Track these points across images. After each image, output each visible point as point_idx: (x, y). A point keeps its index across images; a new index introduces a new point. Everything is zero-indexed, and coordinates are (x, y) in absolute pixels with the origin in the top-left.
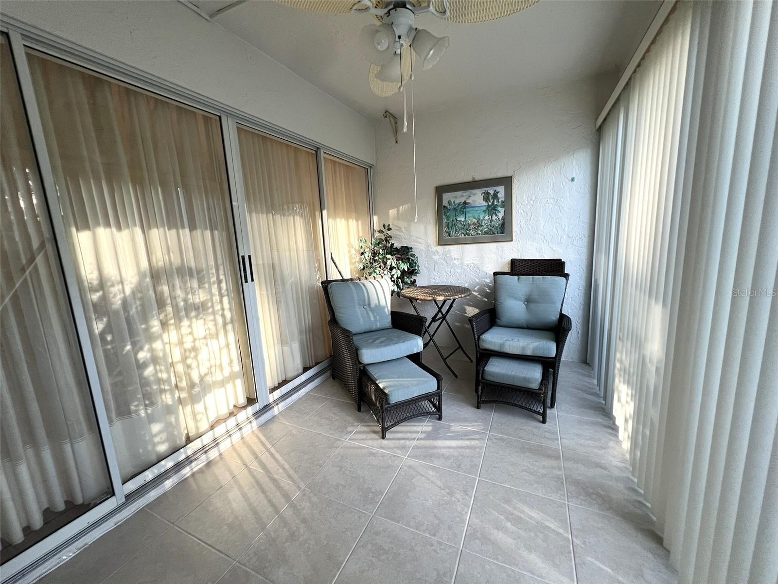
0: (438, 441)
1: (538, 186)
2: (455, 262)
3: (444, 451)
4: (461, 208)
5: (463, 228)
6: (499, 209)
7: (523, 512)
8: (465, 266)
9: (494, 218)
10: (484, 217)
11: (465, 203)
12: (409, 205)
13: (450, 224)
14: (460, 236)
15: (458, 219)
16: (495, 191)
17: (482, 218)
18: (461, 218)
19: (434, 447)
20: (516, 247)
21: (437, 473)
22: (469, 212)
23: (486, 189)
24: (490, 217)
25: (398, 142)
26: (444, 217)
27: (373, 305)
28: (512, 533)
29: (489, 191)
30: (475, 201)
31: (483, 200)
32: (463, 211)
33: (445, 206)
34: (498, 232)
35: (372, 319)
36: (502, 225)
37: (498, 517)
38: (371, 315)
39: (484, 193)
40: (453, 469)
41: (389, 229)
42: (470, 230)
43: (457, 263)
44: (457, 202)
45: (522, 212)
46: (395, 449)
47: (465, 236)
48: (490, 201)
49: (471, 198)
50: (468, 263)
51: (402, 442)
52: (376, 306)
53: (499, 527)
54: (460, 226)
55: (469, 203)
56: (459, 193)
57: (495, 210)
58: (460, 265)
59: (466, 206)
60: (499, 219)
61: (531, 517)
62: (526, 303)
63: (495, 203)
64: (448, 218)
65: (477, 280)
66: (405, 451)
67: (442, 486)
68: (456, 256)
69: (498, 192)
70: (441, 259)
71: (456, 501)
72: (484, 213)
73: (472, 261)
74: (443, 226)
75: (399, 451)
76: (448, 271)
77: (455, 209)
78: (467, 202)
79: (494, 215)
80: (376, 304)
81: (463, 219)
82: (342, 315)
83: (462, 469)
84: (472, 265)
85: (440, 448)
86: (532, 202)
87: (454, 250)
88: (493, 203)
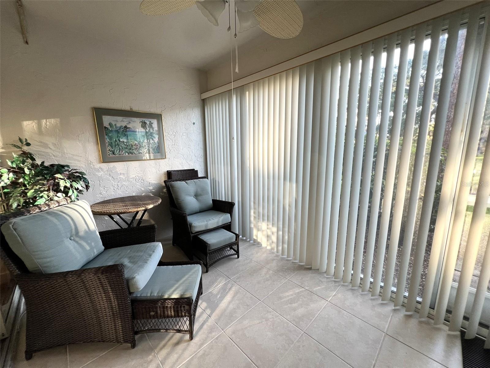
0: (220, 305)
1: (177, 124)
2: (121, 176)
3: (231, 306)
4: (123, 131)
5: (127, 148)
6: (154, 135)
7: (288, 296)
8: (131, 178)
9: (151, 141)
10: (144, 141)
11: (126, 127)
12: (58, 120)
13: (113, 144)
14: (124, 154)
15: (121, 140)
16: (150, 122)
17: (142, 141)
18: (123, 139)
19: (225, 310)
20: (168, 163)
21: (247, 319)
22: (130, 135)
23: (144, 119)
24: (148, 141)
25: (29, 42)
26: (106, 137)
27: (82, 233)
28: (298, 306)
29: (145, 121)
30: (135, 127)
31: (142, 127)
32: (125, 134)
33: (105, 127)
34: (155, 152)
35: (88, 248)
36: (157, 147)
37: (288, 307)
38: (84, 244)
39: (142, 122)
40: (249, 309)
41: (28, 144)
42: (133, 149)
43: (124, 177)
44: (119, 125)
45: (169, 139)
46: (210, 335)
47: (129, 154)
48: (147, 129)
49: (130, 124)
50: (134, 176)
51: (205, 327)
52: (86, 232)
53: (295, 309)
54: (123, 146)
55: (130, 128)
56: (120, 118)
57: (152, 136)
58: (126, 179)
59: (127, 130)
60: (155, 143)
61: (292, 295)
62: (195, 197)
63: (151, 131)
64: (111, 138)
65: (143, 189)
66: (215, 329)
67: (260, 321)
68: (122, 172)
69: (153, 123)
70: (106, 174)
71: (273, 319)
72: (143, 137)
73: (137, 175)
74: (105, 145)
75: (213, 334)
76: (115, 185)
77: (117, 132)
78: (128, 126)
79: (151, 140)
80: (85, 230)
81: (125, 141)
82: (48, 260)
83: (251, 305)
84: (137, 177)
85: (227, 307)
86: (174, 133)
87: (119, 166)
88: (150, 130)
